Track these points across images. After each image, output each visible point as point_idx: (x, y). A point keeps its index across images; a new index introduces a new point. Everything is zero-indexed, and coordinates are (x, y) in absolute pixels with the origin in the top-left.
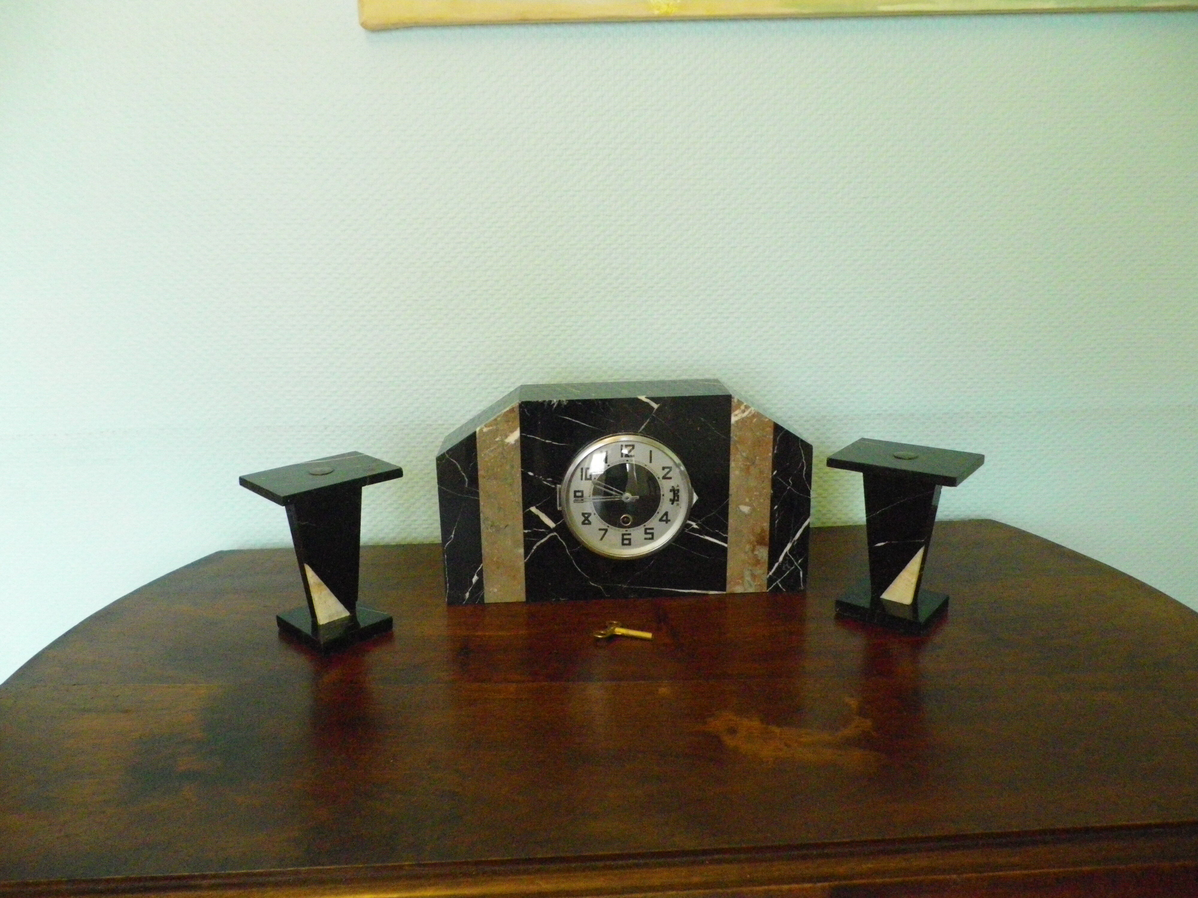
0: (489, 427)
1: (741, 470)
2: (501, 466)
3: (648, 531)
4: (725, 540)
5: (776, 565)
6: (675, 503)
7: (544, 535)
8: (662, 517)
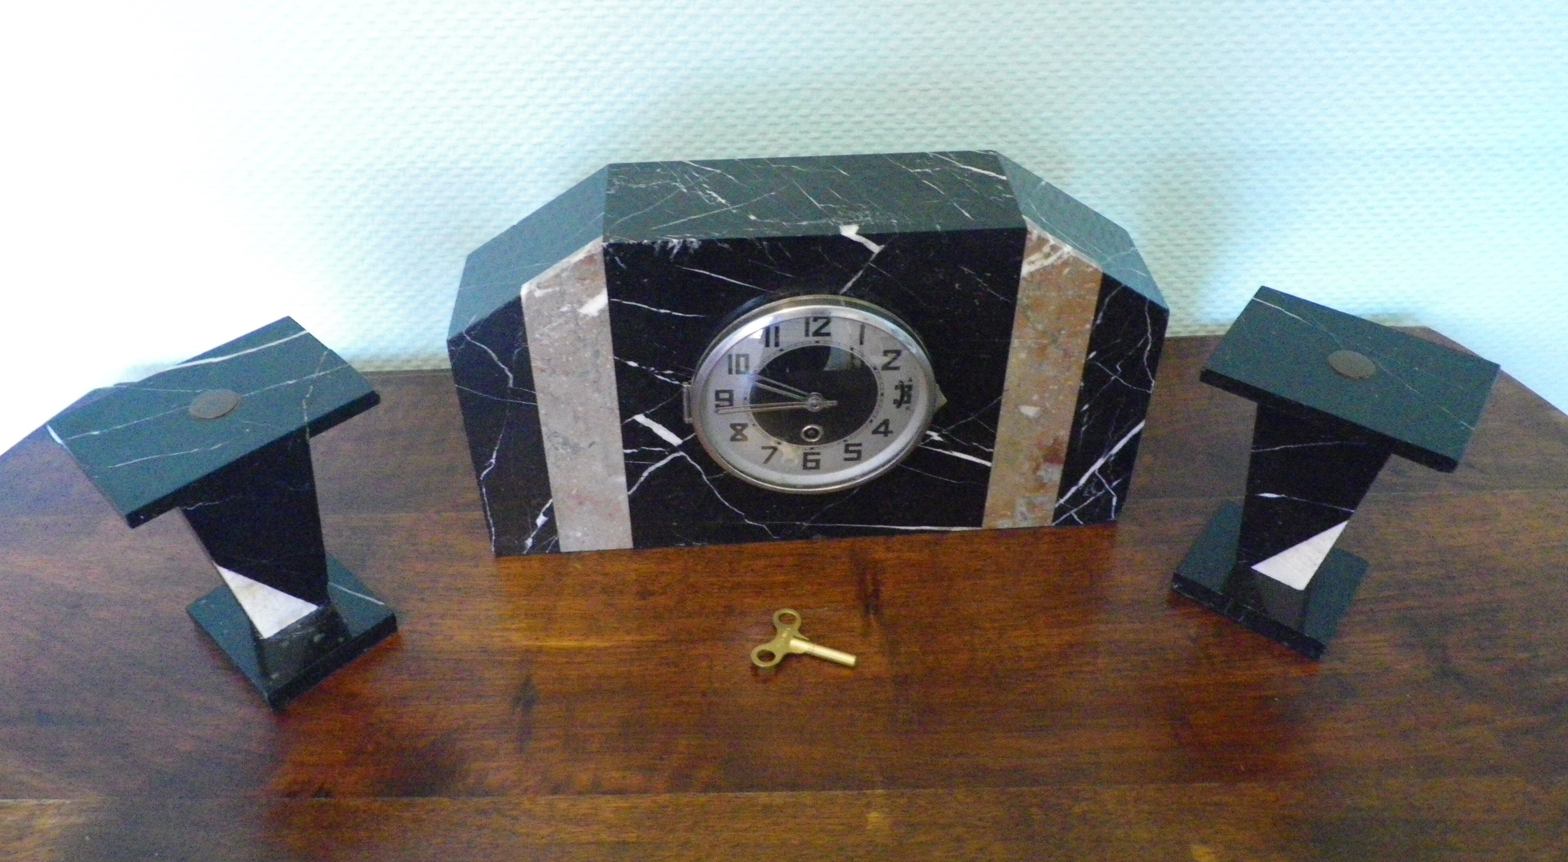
0: (546, 287)
1: (1030, 350)
2: (574, 353)
3: (851, 448)
4: (989, 457)
5: (1073, 490)
6: (904, 406)
7: (662, 456)
8: (879, 427)
